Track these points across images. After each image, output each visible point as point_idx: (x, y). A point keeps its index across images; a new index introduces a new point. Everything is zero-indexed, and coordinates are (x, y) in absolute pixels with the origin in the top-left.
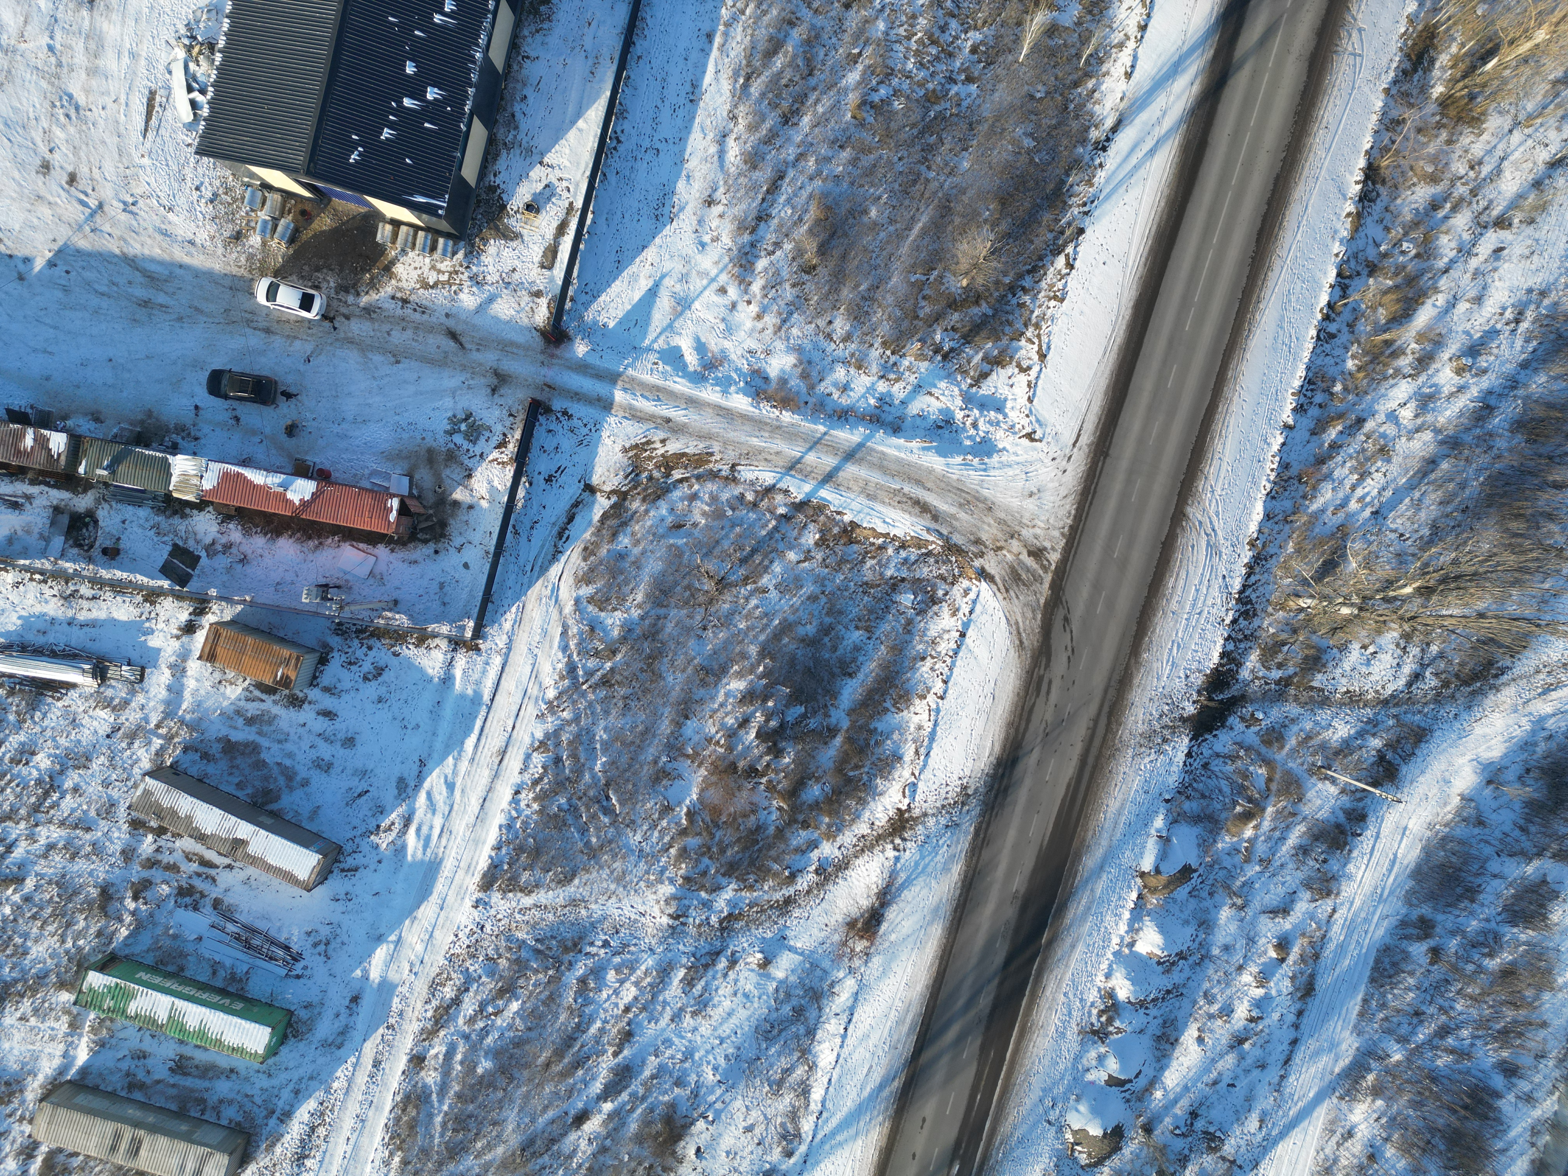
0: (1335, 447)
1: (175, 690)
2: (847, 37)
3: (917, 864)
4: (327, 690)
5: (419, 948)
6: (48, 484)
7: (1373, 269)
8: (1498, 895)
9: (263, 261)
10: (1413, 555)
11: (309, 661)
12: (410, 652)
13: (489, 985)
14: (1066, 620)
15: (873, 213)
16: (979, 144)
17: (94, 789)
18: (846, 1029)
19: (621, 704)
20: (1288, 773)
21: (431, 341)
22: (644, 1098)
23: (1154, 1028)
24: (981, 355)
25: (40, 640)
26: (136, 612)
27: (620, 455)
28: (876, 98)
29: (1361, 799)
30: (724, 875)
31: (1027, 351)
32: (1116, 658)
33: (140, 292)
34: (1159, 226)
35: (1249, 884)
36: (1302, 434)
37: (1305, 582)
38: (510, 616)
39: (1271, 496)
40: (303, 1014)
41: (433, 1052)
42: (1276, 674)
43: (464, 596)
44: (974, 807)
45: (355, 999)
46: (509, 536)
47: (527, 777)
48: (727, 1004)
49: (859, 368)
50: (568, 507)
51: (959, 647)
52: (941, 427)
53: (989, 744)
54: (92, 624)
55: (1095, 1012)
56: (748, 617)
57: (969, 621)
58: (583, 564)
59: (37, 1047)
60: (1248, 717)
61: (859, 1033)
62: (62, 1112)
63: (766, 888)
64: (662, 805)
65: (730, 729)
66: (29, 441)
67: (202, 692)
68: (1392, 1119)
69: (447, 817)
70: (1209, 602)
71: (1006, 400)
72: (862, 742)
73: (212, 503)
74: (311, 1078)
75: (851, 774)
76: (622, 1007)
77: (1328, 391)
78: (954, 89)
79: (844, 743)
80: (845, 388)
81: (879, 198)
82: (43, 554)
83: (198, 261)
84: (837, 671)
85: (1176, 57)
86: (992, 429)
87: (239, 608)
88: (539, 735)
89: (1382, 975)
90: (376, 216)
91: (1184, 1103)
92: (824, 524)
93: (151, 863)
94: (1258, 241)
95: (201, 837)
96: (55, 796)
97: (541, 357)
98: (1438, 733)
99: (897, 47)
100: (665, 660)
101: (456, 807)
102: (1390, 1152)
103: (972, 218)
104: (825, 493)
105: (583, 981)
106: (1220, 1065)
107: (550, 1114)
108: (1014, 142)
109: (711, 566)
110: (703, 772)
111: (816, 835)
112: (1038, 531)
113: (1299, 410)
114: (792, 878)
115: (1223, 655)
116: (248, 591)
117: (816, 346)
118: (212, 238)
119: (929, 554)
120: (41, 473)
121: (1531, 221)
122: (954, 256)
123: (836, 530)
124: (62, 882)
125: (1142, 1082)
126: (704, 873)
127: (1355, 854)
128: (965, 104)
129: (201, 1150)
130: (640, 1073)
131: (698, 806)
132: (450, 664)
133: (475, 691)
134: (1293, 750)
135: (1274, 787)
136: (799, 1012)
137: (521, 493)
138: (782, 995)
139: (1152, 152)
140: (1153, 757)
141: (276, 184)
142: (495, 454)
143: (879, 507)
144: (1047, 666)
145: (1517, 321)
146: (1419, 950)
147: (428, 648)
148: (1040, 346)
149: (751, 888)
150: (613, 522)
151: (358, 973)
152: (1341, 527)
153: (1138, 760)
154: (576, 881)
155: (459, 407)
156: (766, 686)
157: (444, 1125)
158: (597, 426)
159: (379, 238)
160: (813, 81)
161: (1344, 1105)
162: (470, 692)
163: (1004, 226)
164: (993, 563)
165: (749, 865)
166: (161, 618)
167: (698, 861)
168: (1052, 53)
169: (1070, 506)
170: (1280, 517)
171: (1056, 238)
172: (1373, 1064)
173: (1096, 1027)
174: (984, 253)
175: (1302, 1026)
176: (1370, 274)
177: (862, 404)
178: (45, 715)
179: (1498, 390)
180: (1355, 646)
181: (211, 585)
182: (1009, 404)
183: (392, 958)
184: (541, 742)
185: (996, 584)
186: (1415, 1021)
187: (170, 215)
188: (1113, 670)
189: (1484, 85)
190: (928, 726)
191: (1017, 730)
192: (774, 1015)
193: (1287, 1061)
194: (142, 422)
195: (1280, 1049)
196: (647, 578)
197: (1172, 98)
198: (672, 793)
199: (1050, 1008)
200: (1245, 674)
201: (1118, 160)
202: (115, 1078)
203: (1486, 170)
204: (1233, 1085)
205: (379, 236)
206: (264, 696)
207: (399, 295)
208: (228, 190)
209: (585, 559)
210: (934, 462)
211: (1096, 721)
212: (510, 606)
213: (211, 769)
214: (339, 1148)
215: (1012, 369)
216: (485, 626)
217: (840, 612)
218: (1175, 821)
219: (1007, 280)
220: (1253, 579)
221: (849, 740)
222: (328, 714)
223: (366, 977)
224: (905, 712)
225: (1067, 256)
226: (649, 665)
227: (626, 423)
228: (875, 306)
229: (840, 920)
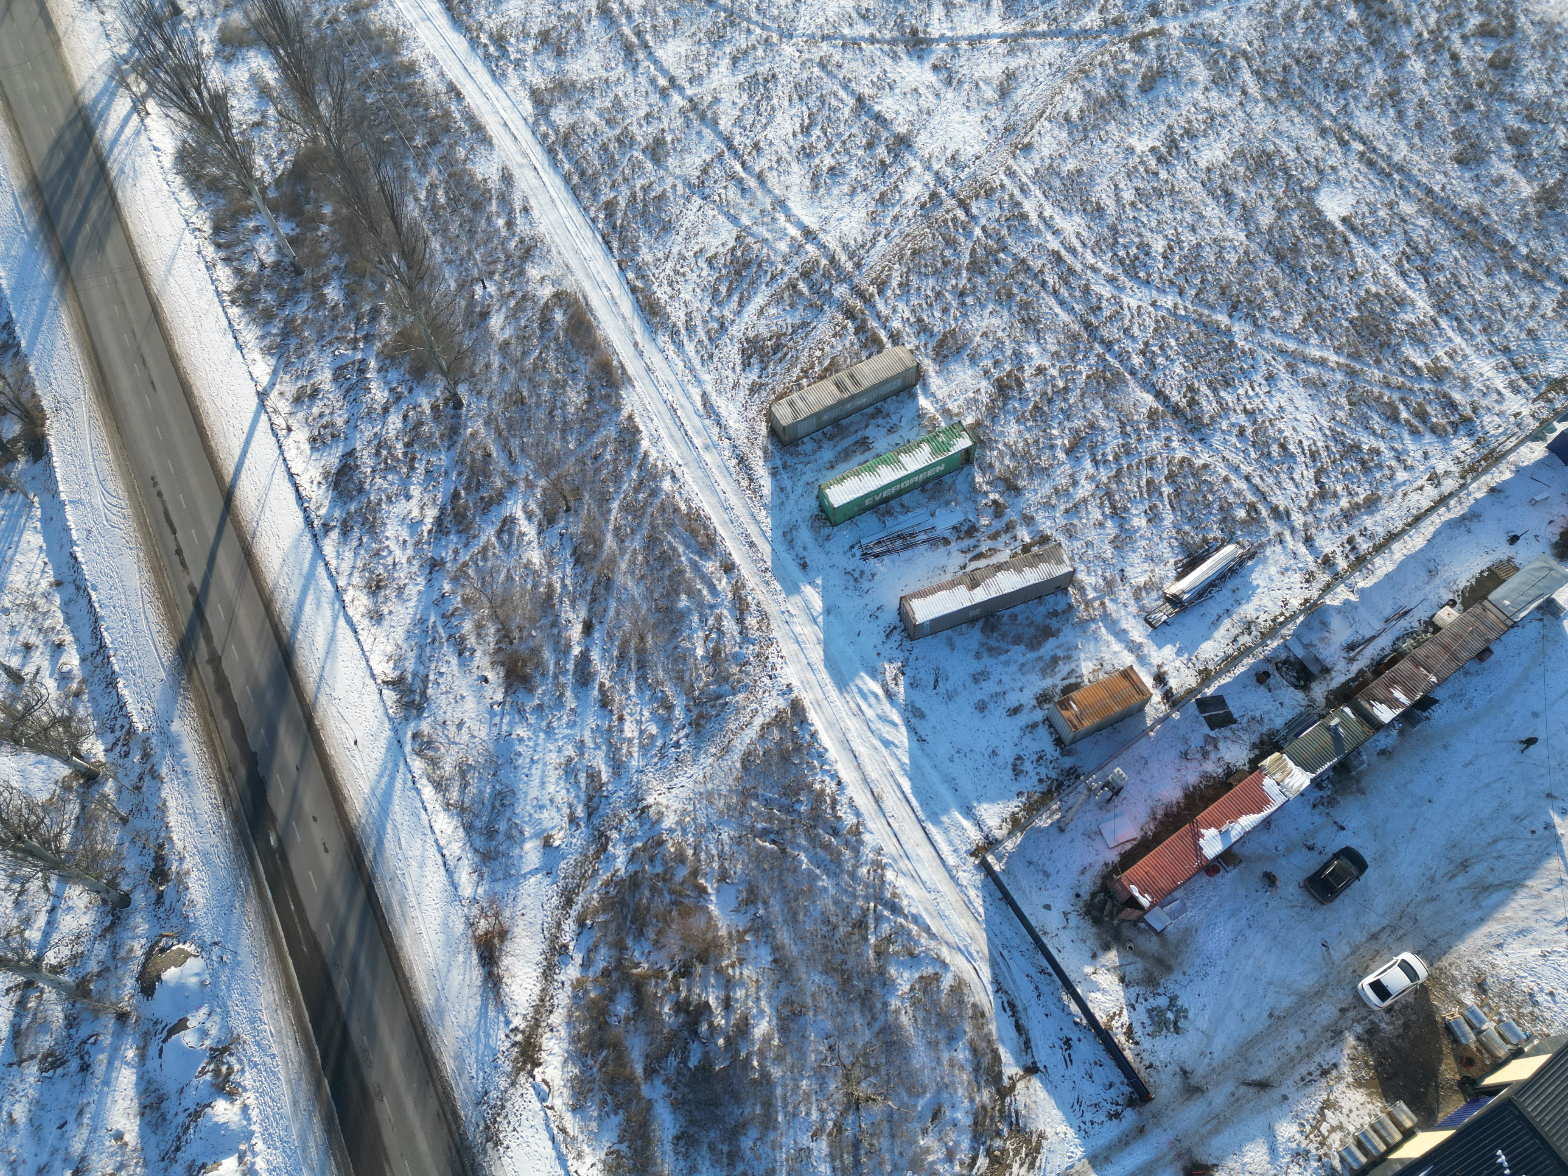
1: (1121, 634)
3: (488, 1035)
4: (1034, 726)
5: (798, 629)
6: (1352, 680)
9: (1443, 988)
11: (1068, 734)
12: (1014, 806)
13: (730, 648)
17: (1092, 535)
18: (443, 856)
19: (833, 919)
21: (1271, 1061)
22: (556, 677)
25: (1230, 584)
26: (1202, 657)
27: (1041, 1128)
30: (636, 873)
33: (1478, 870)
38: (978, 903)
40: (826, 531)
41: (724, 580)
43: (1024, 883)
44: (475, 1135)
45: (804, 566)
46: (1045, 964)
47: (844, 800)
48: (551, 788)
50: (1031, 1036)
54: (1216, 623)
55: (237, 1067)
56: (807, 1095)
58: (972, 1000)
59: (953, 386)
61: (429, 863)
62: (901, 369)
63: (595, 896)
64: (729, 877)
65: (734, 988)
66: (1398, 694)
67: (1104, 649)
69: (867, 723)
72: (618, 1089)
73: (1250, 773)
74: (782, 503)
75: (604, 1053)
76: (627, 717)
79: (633, 1073)
82: (1296, 635)
83: (1478, 937)
84: (692, 1130)
87: (1149, 723)
88: (866, 837)
90: (1428, 1123)
93: (1009, 527)
95: (999, 567)
96: (1107, 511)
97: (1186, 1144)
100: (835, 989)
101: (869, 734)
105: (670, 708)
106: (85, 1133)
107: (611, 613)
109: (877, 1108)
110: (723, 932)
111: (591, 974)
114: (581, 923)
116: (1157, 739)
118: (1494, 966)
120: (1365, 683)
124: (1046, 472)
125: (153, 1050)
126: (652, 860)
129: (803, 416)
130: (573, 690)
131: (702, 903)
132: (979, 824)
133: (942, 823)
136: (491, 833)
137: (1074, 1007)
138: (514, 832)
141: (1515, 1064)
142: (1125, 1018)
147: (1005, 820)
149: (607, 884)
150: (986, 1061)
151: (819, 581)
154: (738, 765)
155: (1191, 1029)
156: (738, 1052)
157: (674, 549)
158: (1083, 1132)
159: (1401, 1104)
162: (945, 819)
165: (623, 899)
166: (1183, 668)
167: (665, 863)
173: (227, 1058)
178: (1172, 548)
181: (1183, 718)
183: (808, 608)
184: (860, 833)
187: (1537, 951)
190: (572, 1165)
192: (508, 814)
194: (1358, 781)
196: (915, 1041)
198: (732, 892)
199: (279, 1032)
202: (892, 408)
204: (61, 1127)
205: (1405, 1107)
206: (1066, 683)
207: (1334, 1073)
208: (1534, 1019)
209: (974, 1005)
212: (986, 910)
213: (1042, 610)
214: (724, 484)
216: (986, 876)
221: (630, 1080)
222: (1015, 711)
223: (812, 583)
224: (603, 1157)
226: (843, 972)
227: (1067, 1163)
229: (515, 929)
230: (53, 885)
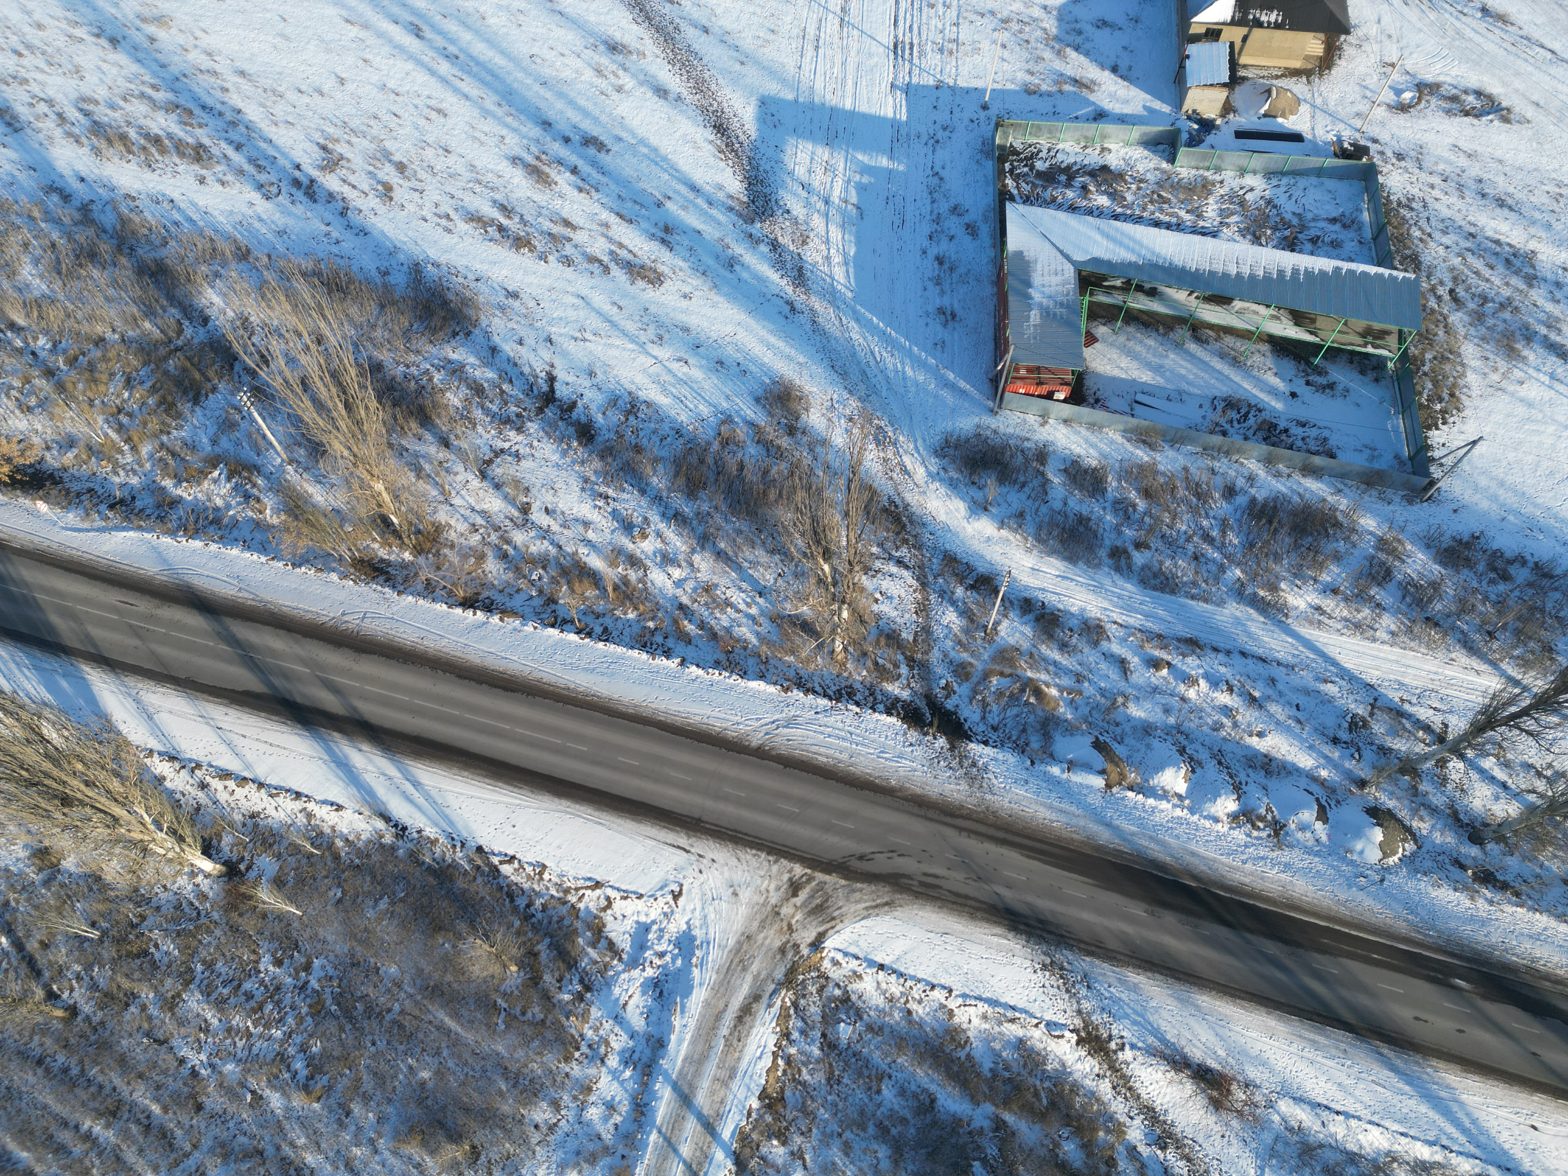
0: (702, 625)
2: (232, 1109)
3: (1135, 1023)
7: (552, 601)
8: (1081, 502)
10: (796, 566)
14: (861, 858)
15: (425, 1075)
16: (376, 955)
18: (1338, 1113)
20: (993, 659)
23: (1259, 776)
24: (590, 950)
28: (304, 1073)
29: (1011, 602)
31: (591, 901)
32: (897, 809)
34: (486, 776)
35: (1102, 692)
36: (690, 652)
37: (820, 646)
39: (744, 675)
42: (904, 670)
44: (1064, 956)
49: (589, 1090)
51: (894, 972)
52: (661, 993)
53: (995, 939)
55: (1255, 833)
57: (866, 960)
60: (945, 692)
68: (1295, 575)
70: (841, 725)
71: (637, 922)
72: (1008, 1088)
75: (1045, 1101)
77: (653, 632)
78: (314, 984)
79: (1010, 1110)
80: (611, 1107)
81: (411, 1068)
84: (929, 1118)
85: (333, 765)
86: (667, 936)
89: (1167, 585)
91: (1327, 749)
92: (762, 1133)
94: (513, 690)
98: (947, 546)
99: (255, 1050)
102: (1325, 577)
103: (448, 962)
104: (727, 1132)
106: (1282, 718)
108: (379, 920)
111: (1121, 1149)
112: (772, 887)
113: (668, 654)
115: (889, 713)
117: (561, 1144)
119: (795, 1004)
121: (527, 489)
122: (485, 982)
123: (769, 1118)
125: (1315, 788)
127: (1061, 606)
128: (331, 971)
134: (973, 654)
135: (1008, 671)
139: (416, 784)
140: (991, 776)
143: (743, 1065)
144: (908, 877)
145: (607, 497)
146: (1139, 558)
148: (587, 888)
152: (772, 620)
153: (995, 791)
160: (270, 1151)
161: (1292, 614)
163: (462, 926)
164: (805, 934)
168: (301, 881)
169: (748, 855)
170: (763, 667)
171: (483, 874)
172: (1249, 590)
173: (1271, 832)
174: (486, 947)
175: (1228, 647)
176: (555, 602)
177: (631, 1085)
179: (662, 509)
180: (875, 608)
182: (643, 919)
185: (827, 931)
186: (1203, 560)
188: (909, 813)
189: (411, 524)
190: (983, 1007)
191: (978, 909)
193: (1263, 660)
195: (1252, 666)
197: (370, 768)
199: (1262, 878)
200: (905, 695)
201: (418, 815)
203: (479, 521)
204: (1297, 706)
210: (698, 999)
211: (961, 829)
215: (608, 917)
217: (862, 1113)
218: (1051, 756)
219: (517, 923)
220: (818, 689)
221: (1006, 1103)
224: (970, 1034)
225: (501, 862)
228: (525, 1071)
229: (1214, 1118)
230: (1532, 798)
